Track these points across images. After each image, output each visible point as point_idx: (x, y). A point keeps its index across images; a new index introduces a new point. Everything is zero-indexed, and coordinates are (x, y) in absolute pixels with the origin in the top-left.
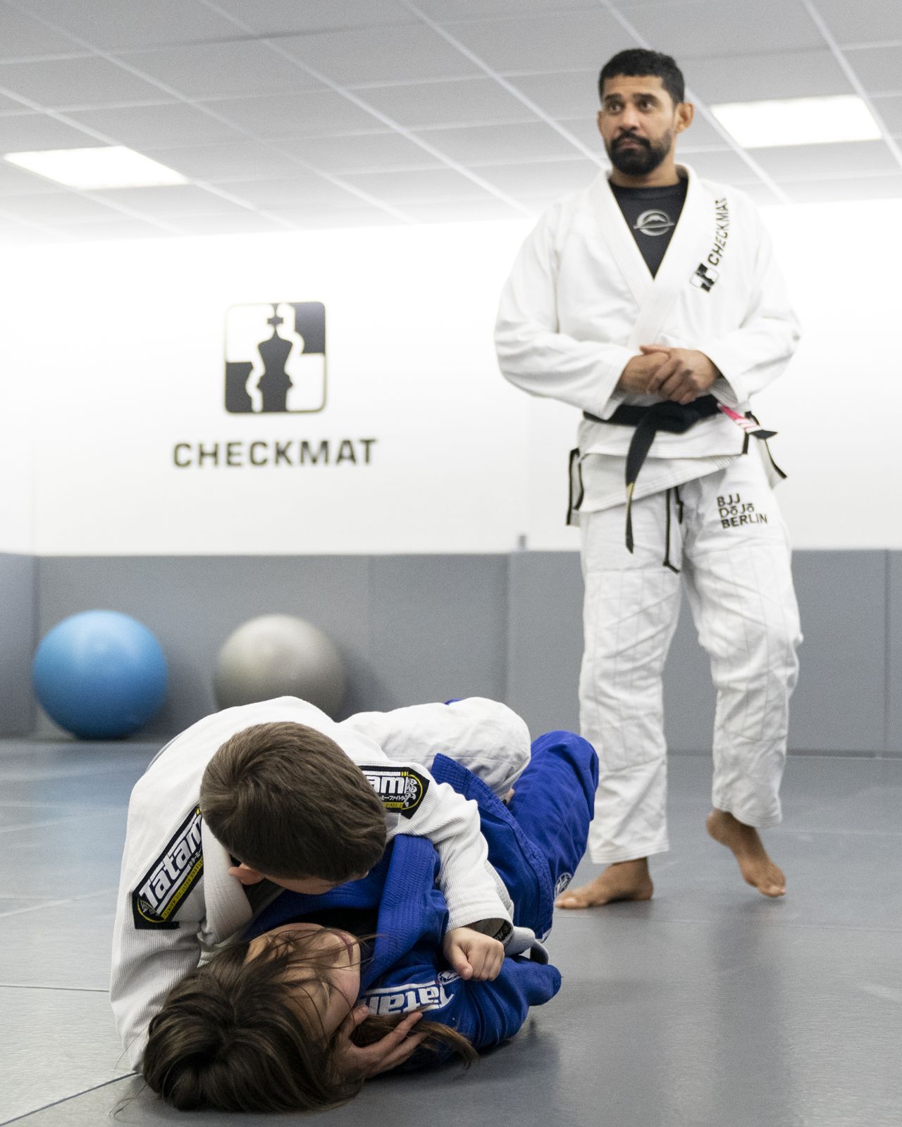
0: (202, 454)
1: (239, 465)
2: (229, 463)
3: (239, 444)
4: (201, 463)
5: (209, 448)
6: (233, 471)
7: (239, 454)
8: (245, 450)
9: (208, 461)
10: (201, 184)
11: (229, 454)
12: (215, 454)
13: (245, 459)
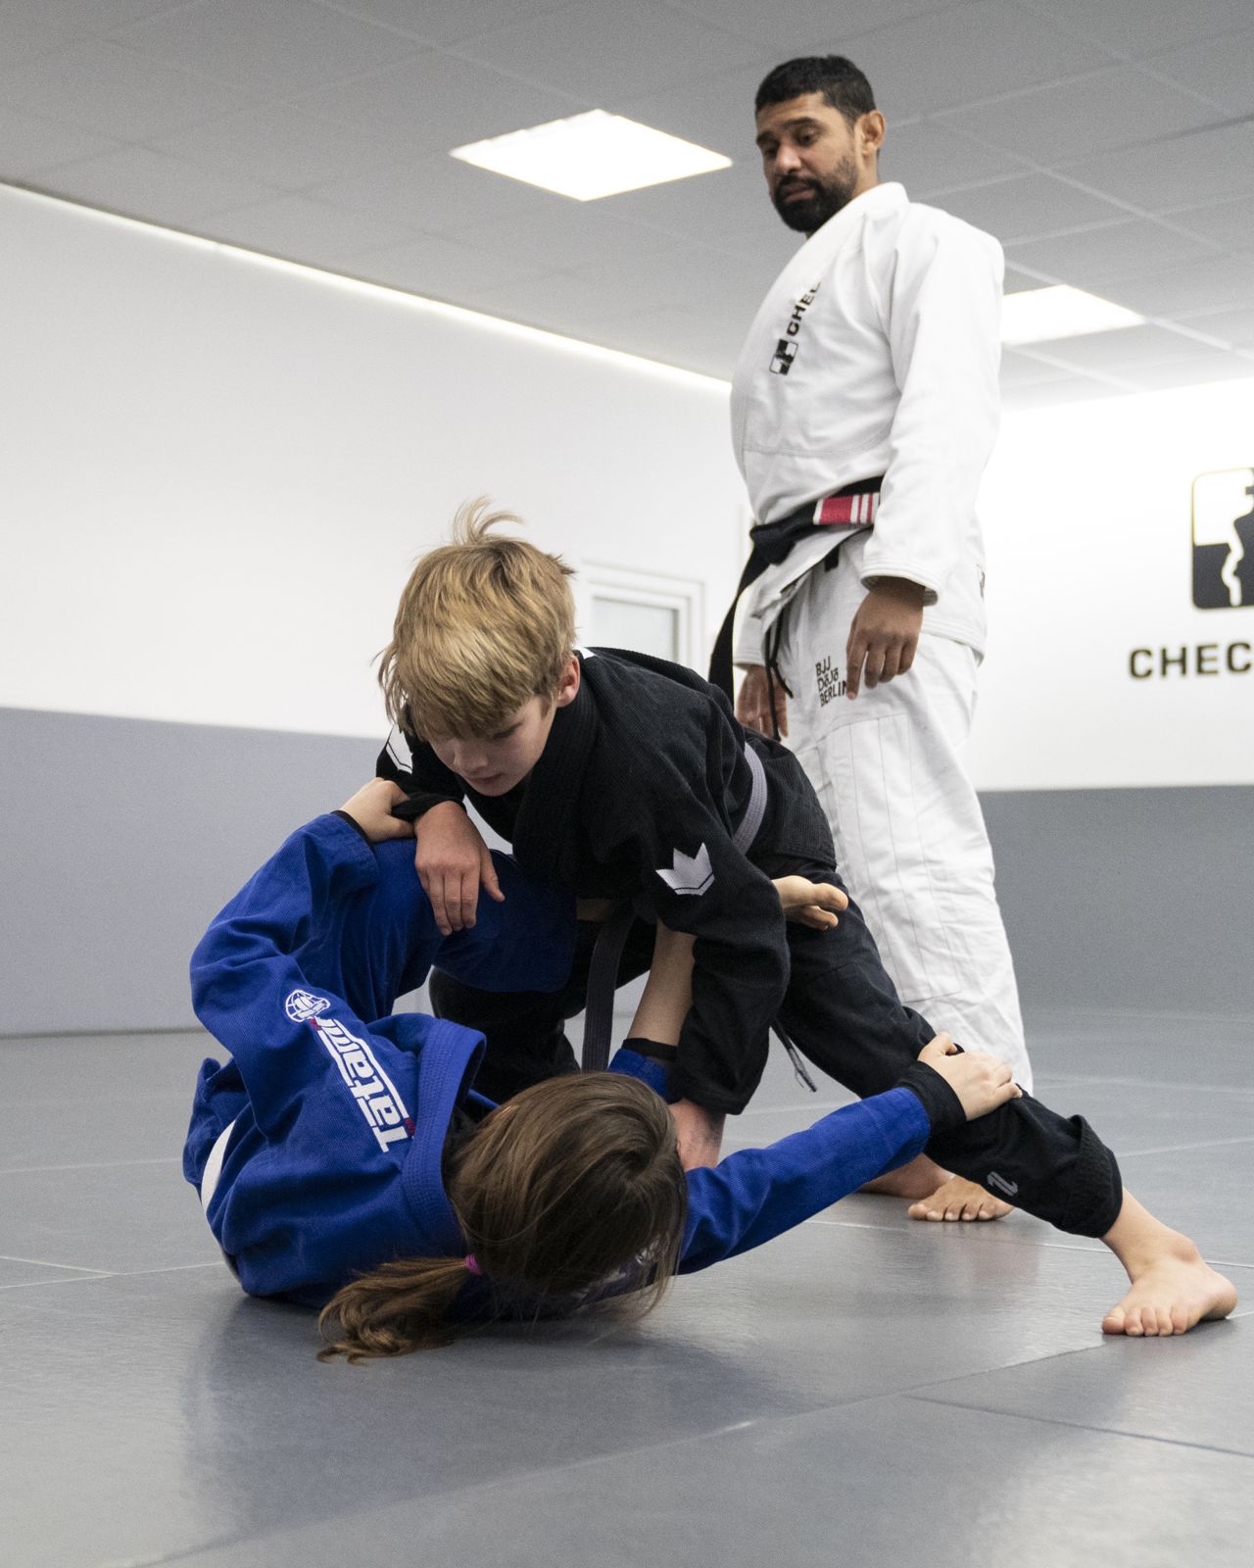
0: (1165, 662)
1: (1214, 672)
2: (1200, 670)
3: (1214, 646)
4: (1164, 672)
5: (1174, 653)
6: (1205, 681)
7: (1214, 659)
8: (1221, 654)
9: (1174, 670)
10: (1161, 322)
11: (1200, 660)
12: (1183, 661)
13: (1221, 664)
